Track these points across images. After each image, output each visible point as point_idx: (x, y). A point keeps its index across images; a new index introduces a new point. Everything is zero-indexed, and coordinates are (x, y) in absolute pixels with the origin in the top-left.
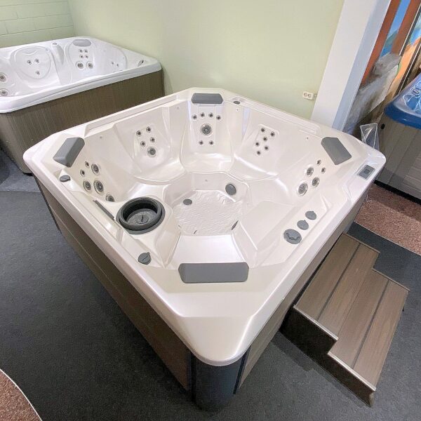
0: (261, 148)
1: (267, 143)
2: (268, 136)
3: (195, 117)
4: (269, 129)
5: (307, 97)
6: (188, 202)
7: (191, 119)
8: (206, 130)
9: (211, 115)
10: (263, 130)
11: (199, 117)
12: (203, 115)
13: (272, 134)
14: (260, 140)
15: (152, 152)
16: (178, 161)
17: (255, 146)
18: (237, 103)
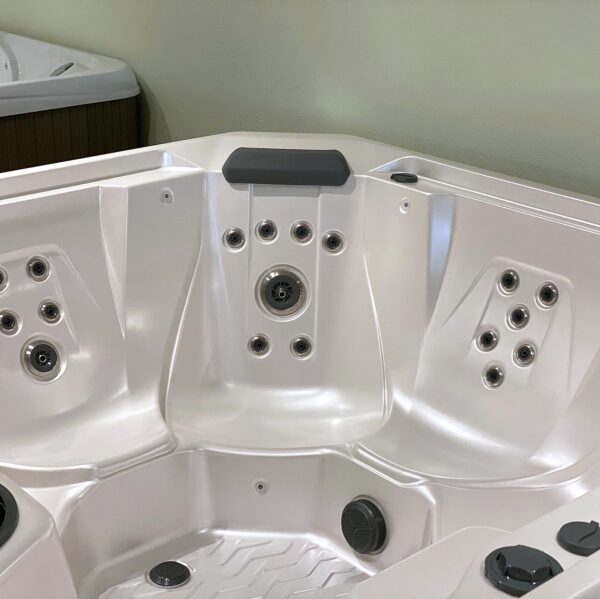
0: (503, 354)
2: (533, 303)
3: (235, 239)
6: (172, 574)
7: (218, 243)
8: (282, 292)
9: (302, 232)
10: (508, 281)
11: (252, 239)
12: (267, 231)
13: (548, 295)
15: (43, 358)
16: (148, 405)
17: (477, 349)
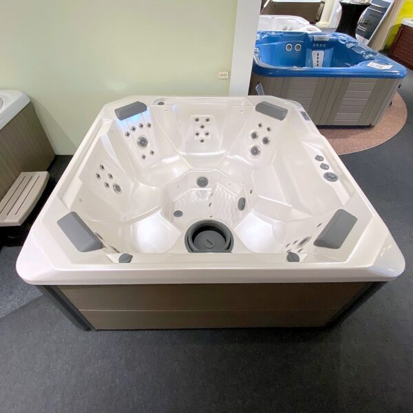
0: (202, 136)
1: (205, 129)
2: (205, 123)
3: (128, 134)
4: (202, 117)
5: (223, 77)
7: (125, 137)
8: (143, 142)
9: (141, 126)
10: (197, 120)
11: (131, 133)
12: (134, 129)
13: (208, 120)
14: (198, 129)
17: (196, 137)
18: (161, 104)
